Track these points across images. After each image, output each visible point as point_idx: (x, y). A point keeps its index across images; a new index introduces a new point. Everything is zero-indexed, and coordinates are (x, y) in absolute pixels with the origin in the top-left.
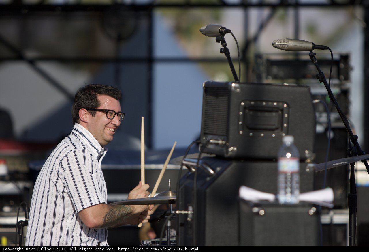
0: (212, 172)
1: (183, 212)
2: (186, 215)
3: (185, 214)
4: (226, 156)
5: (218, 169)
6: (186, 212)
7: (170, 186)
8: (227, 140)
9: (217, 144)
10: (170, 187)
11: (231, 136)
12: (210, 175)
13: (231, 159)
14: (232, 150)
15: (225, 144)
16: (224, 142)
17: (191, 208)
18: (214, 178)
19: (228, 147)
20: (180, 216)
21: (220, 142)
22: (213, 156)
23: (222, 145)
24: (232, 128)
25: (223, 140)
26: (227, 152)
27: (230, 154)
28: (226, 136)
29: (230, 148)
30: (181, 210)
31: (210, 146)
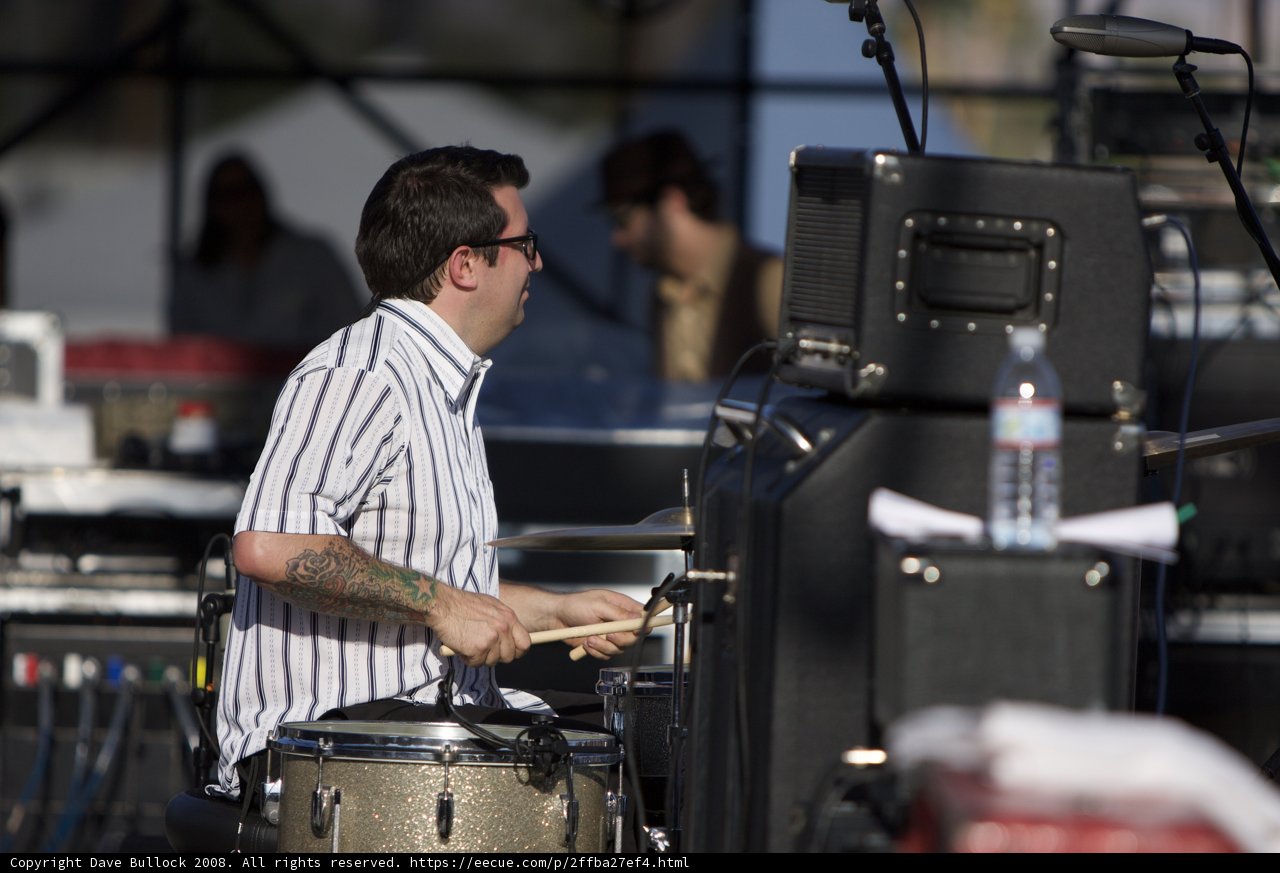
0: (804, 444)
1: (711, 575)
2: (722, 585)
3: (717, 581)
4: (853, 392)
5: (825, 435)
6: (721, 576)
7: (686, 491)
8: (857, 344)
9: (826, 354)
10: (686, 495)
11: (869, 329)
12: (798, 454)
13: (865, 404)
14: (872, 375)
15: (849, 355)
16: (846, 348)
17: (734, 562)
18: (810, 465)
19: (858, 365)
20: (701, 586)
21: (833, 347)
22: (815, 393)
23: (842, 357)
24: (873, 302)
25: (842, 342)
26: (855, 380)
27: (864, 385)
28: (852, 327)
29: (865, 366)
30: (704, 569)
31: (806, 362)
